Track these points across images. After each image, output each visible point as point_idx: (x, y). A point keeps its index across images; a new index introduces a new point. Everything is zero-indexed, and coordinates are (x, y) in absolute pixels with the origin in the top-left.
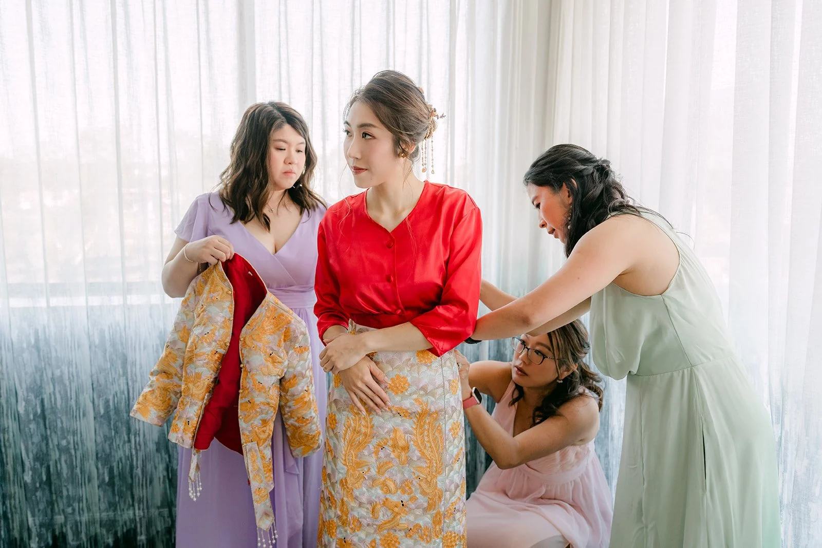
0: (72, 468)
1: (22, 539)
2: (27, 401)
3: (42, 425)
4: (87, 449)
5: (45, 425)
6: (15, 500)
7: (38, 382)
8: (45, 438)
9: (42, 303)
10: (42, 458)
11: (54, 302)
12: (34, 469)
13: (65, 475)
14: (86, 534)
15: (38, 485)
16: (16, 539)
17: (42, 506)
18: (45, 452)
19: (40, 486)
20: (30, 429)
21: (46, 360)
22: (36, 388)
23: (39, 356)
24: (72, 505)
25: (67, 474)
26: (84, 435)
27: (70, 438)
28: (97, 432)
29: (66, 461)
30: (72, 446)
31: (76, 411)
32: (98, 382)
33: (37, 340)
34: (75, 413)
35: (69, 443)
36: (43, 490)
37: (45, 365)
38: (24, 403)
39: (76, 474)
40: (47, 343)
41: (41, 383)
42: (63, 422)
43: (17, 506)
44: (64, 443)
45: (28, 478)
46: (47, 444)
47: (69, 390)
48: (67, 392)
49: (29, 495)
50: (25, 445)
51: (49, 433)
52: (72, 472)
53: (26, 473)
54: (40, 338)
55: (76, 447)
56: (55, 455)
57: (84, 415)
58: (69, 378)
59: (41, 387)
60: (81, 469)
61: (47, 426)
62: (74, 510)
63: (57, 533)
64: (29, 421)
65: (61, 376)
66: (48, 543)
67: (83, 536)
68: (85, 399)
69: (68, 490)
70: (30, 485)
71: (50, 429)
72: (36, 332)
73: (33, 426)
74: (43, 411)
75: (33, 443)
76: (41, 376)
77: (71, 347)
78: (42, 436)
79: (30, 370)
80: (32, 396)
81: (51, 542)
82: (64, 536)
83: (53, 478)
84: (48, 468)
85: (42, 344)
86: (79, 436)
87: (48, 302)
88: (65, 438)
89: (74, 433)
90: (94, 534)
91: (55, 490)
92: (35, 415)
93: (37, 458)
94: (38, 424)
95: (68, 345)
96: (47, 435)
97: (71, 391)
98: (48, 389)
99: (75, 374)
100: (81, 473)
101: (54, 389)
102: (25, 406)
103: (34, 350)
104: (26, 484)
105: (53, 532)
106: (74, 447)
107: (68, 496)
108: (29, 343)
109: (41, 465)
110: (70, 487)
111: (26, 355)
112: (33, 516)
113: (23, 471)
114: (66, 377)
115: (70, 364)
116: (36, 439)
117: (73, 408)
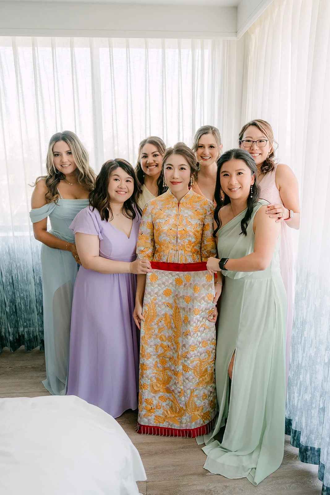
0: (26, 306)
1: (6, 336)
2: (6, 277)
3: (12, 287)
4: (32, 299)
5: (14, 287)
6: (2, 319)
7: (10, 269)
8: (14, 293)
9: (11, 234)
10: (13, 301)
11: (16, 234)
12: (10, 306)
13: (23, 309)
14: (33, 335)
15: (12, 313)
16: (3, 336)
17: (14, 322)
18: (14, 299)
19: (13, 313)
20: (8, 289)
21: (13, 259)
22: (9, 271)
23: (10, 257)
24: (26, 322)
25: (24, 309)
26: (30, 292)
27: (25, 293)
28: (36, 291)
29: (23, 303)
32: (36, 269)
33: (9, 250)
34: (28, 283)
35: (24, 295)
36: (14, 315)
37: (13, 261)
38: (5, 277)
39: (28, 308)
40: (14, 252)
41: (11, 269)
42: (22, 286)
43: (3, 322)
44: (22, 295)
45: (8, 310)
46: (15, 296)
47: (23, 272)
48: (23, 273)
49: (8, 317)
50: (6, 296)
51: (15, 291)
52: (26, 308)
53: (7, 308)
54: (10, 249)
55: (27, 297)
56: (18, 300)
57: (30, 284)
58: (23, 267)
59: (11, 271)
60: (29, 307)
61: (15, 288)
62: (27, 324)
63: (20, 334)
64: (7, 286)
65: (20, 266)
66: (17, 338)
67: (31, 335)
68: (30, 276)
69: (24, 316)
70: (8, 313)
71: (16, 289)
72: (9, 247)
73: (9, 287)
74: (13, 281)
75: (9, 295)
76: (11, 266)
78: (13, 292)
79: (7, 263)
80: (8, 275)
81: (18, 338)
82: (23, 336)
83: (18, 310)
84: (16, 306)
85: (11, 252)
86: (28, 292)
87: (13, 234)
88: (22, 293)
89: (26, 291)
90: (36, 335)
91: (19, 315)
92: (10, 283)
93: (11, 302)
94: (11, 286)
95: (22, 252)
96: (14, 292)
97: (24, 272)
98: (15, 272)
99: (26, 265)
100: (30, 309)
101: (17, 272)
102: (5, 279)
103: (8, 255)
104: (7, 312)
105: (19, 333)
106: (26, 297)
107: (24, 318)
108: (6, 252)
109: (13, 304)
110: (25, 314)
111: (5, 257)
112: (11, 328)
113: (6, 307)
114: (22, 266)
115: (23, 261)
116: (11, 293)
117: (25, 280)
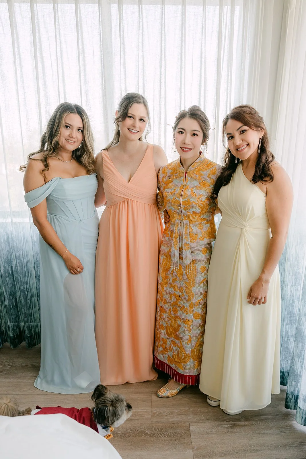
0: (26, 299)
1: (6, 331)
2: (4, 267)
3: (12, 279)
4: (33, 292)
5: (14, 279)
6: (2, 313)
7: (9, 258)
8: (14, 285)
9: (9, 220)
10: (13, 294)
11: (15, 220)
12: (9, 299)
13: (23, 303)
14: (34, 332)
15: (11, 307)
16: (3, 331)
17: (14, 317)
18: (14, 292)
19: (12, 307)
20: (7, 280)
21: (13, 248)
22: (9, 261)
23: (9, 245)
24: (27, 317)
26: (31, 285)
27: (25, 286)
28: (37, 284)
29: (23, 297)
30: (26, 290)
31: (27, 273)
32: (36, 259)
33: (8, 238)
34: (27, 274)
35: (24, 288)
36: (14, 309)
37: (12, 250)
38: (3, 268)
39: (28, 302)
41: (11, 259)
42: (21, 278)
43: (3, 316)
44: (22, 288)
45: (7, 303)
46: (15, 288)
47: (23, 263)
48: (22, 264)
49: (8, 311)
50: (4, 288)
52: (26, 301)
53: (6, 301)
54: (9, 237)
55: (28, 290)
56: (18, 294)
57: (31, 276)
58: (23, 257)
59: (11, 261)
60: (30, 301)
61: (15, 280)
62: (28, 319)
63: (21, 330)
64: (6, 277)
65: (19, 256)
66: (17, 334)
67: (33, 332)
68: (31, 268)
70: (8, 307)
72: (7, 234)
73: (8, 279)
74: (12, 272)
75: (8, 287)
76: (11, 256)
77: (23, 242)
78: (12, 284)
79: (5, 252)
80: (7, 265)
81: (19, 334)
82: (24, 330)
83: (19, 304)
84: (16, 299)
85: (10, 240)
86: (29, 285)
87: (12, 220)
88: (22, 285)
89: (27, 284)
90: (38, 332)
91: (20, 309)
92: (9, 274)
93: (10, 294)
94: (10, 278)
95: (22, 241)
96: (15, 284)
97: (24, 263)
98: (14, 263)
99: (26, 255)
100: (30, 303)
101: (16, 262)
102: (4, 270)
103: (7, 243)
104: (6, 305)
105: (20, 329)
106: (27, 290)
107: (25, 313)
108: (4, 240)
109: (13, 298)
110: (25, 309)
111: (3, 245)
112: (10, 322)
113: (5, 300)
114: (21, 256)
115: (23, 250)
116: (10, 285)
117: (25, 272)
